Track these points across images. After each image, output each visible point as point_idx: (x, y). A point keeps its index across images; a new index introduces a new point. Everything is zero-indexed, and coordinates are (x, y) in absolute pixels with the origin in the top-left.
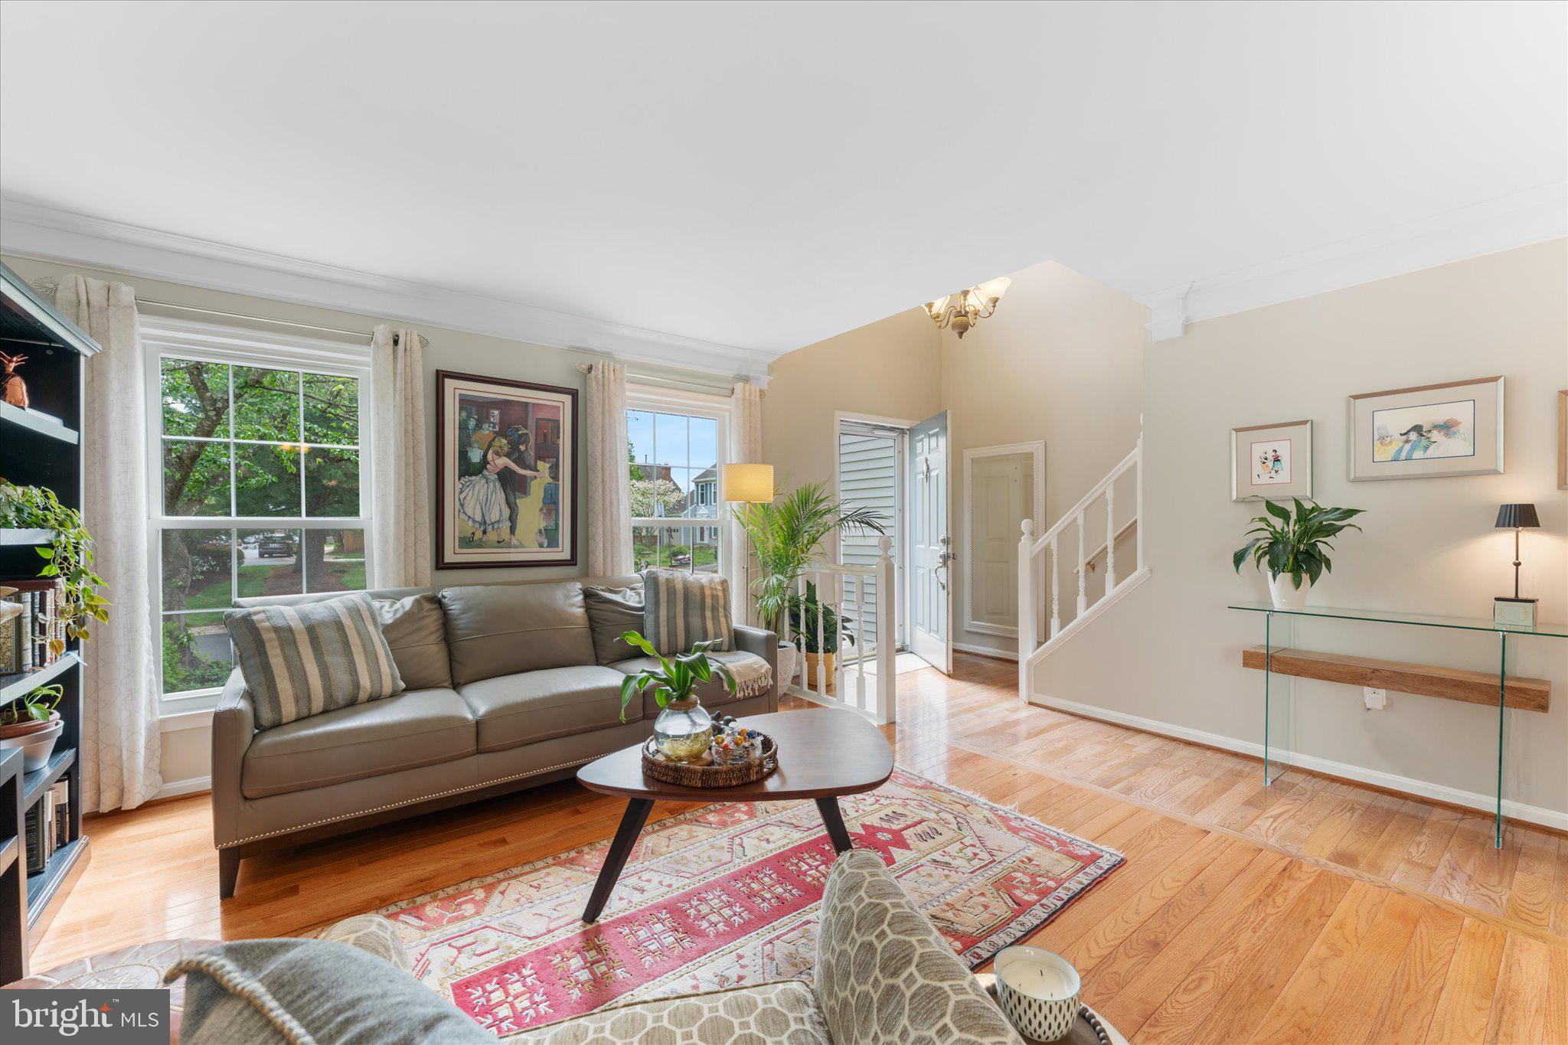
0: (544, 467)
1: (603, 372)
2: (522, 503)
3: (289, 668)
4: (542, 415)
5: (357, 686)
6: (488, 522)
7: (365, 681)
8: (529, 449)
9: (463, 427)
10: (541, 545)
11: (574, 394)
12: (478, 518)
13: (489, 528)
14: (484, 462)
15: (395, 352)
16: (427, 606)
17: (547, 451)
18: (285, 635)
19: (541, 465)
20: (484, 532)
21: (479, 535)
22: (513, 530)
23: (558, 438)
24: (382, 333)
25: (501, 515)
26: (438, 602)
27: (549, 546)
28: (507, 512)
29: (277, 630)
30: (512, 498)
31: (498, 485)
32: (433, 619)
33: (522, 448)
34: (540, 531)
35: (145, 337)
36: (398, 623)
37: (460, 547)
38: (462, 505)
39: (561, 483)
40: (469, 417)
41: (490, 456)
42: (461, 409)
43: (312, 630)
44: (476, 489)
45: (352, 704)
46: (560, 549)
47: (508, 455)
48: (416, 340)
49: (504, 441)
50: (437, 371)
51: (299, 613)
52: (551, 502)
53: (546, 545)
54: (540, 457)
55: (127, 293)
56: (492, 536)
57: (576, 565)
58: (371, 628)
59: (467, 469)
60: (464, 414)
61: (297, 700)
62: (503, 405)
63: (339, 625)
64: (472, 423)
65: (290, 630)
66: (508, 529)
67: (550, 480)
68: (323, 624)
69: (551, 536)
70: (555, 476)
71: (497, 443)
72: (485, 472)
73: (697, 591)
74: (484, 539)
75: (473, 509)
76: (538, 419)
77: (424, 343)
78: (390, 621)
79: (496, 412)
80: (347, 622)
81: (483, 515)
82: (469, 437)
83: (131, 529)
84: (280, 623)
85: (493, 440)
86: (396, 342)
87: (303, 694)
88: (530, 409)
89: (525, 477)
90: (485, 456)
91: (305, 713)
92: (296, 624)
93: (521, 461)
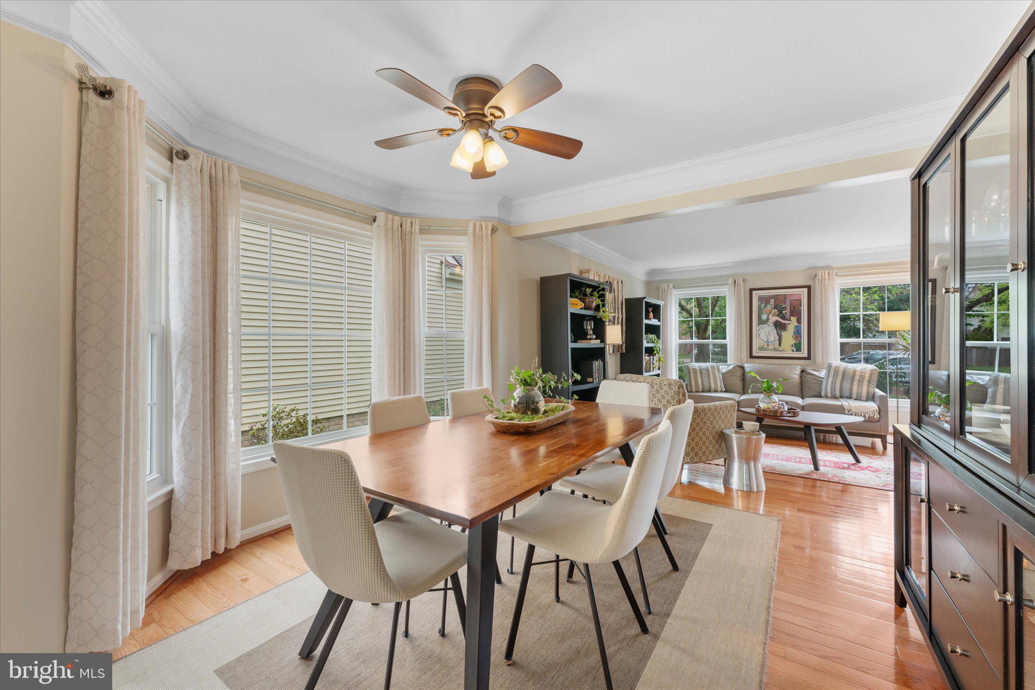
0: (794, 319)
1: (822, 276)
2: (784, 334)
3: (694, 378)
4: (792, 298)
5: (710, 386)
6: (769, 341)
7: (713, 386)
8: (787, 312)
9: (759, 307)
10: (793, 351)
11: (809, 287)
12: (766, 340)
13: (770, 344)
14: (768, 319)
15: (735, 285)
16: (737, 368)
17: (795, 312)
18: (695, 370)
19: (792, 318)
20: (768, 345)
21: (766, 346)
22: (780, 345)
23: (801, 306)
24: (731, 281)
25: (775, 339)
26: (743, 368)
27: (796, 351)
28: (777, 337)
29: (693, 369)
30: (779, 332)
31: (773, 327)
32: (740, 372)
33: (784, 312)
34: (792, 345)
35: (675, 294)
36: (727, 373)
37: (759, 350)
38: (759, 335)
39: (802, 325)
40: (762, 303)
41: (770, 317)
42: (758, 301)
43: (700, 370)
44: (765, 329)
45: (709, 391)
46: (802, 352)
47: (778, 316)
48: (741, 280)
49: (776, 311)
50: (750, 289)
51: (699, 367)
52: (798, 333)
53: (795, 350)
54: (792, 315)
55: (671, 285)
56: (771, 347)
57: (810, 359)
58: (717, 372)
59: (761, 322)
60: (760, 302)
61: (696, 387)
62: (775, 297)
63: (708, 370)
64: (763, 305)
65: (696, 369)
66: (778, 345)
67: (797, 324)
68: (704, 369)
69: (798, 347)
70: (799, 321)
71: (773, 311)
72: (768, 323)
73: (851, 373)
74: (768, 348)
75: (763, 336)
76: (791, 300)
77: (744, 281)
78: (724, 372)
79: (773, 300)
80: (710, 369)
81: (767, 339)
82: (762, 310)
83: (671, 344)
84: (694, 368)
85: (771, 311)
86: (735, 282)
87: (697, 386)
88: (787, 296)
89: (785, 324)
90: (768, 317)
91: (697, 391)
92: (698, 369)
93: (784, 318)
